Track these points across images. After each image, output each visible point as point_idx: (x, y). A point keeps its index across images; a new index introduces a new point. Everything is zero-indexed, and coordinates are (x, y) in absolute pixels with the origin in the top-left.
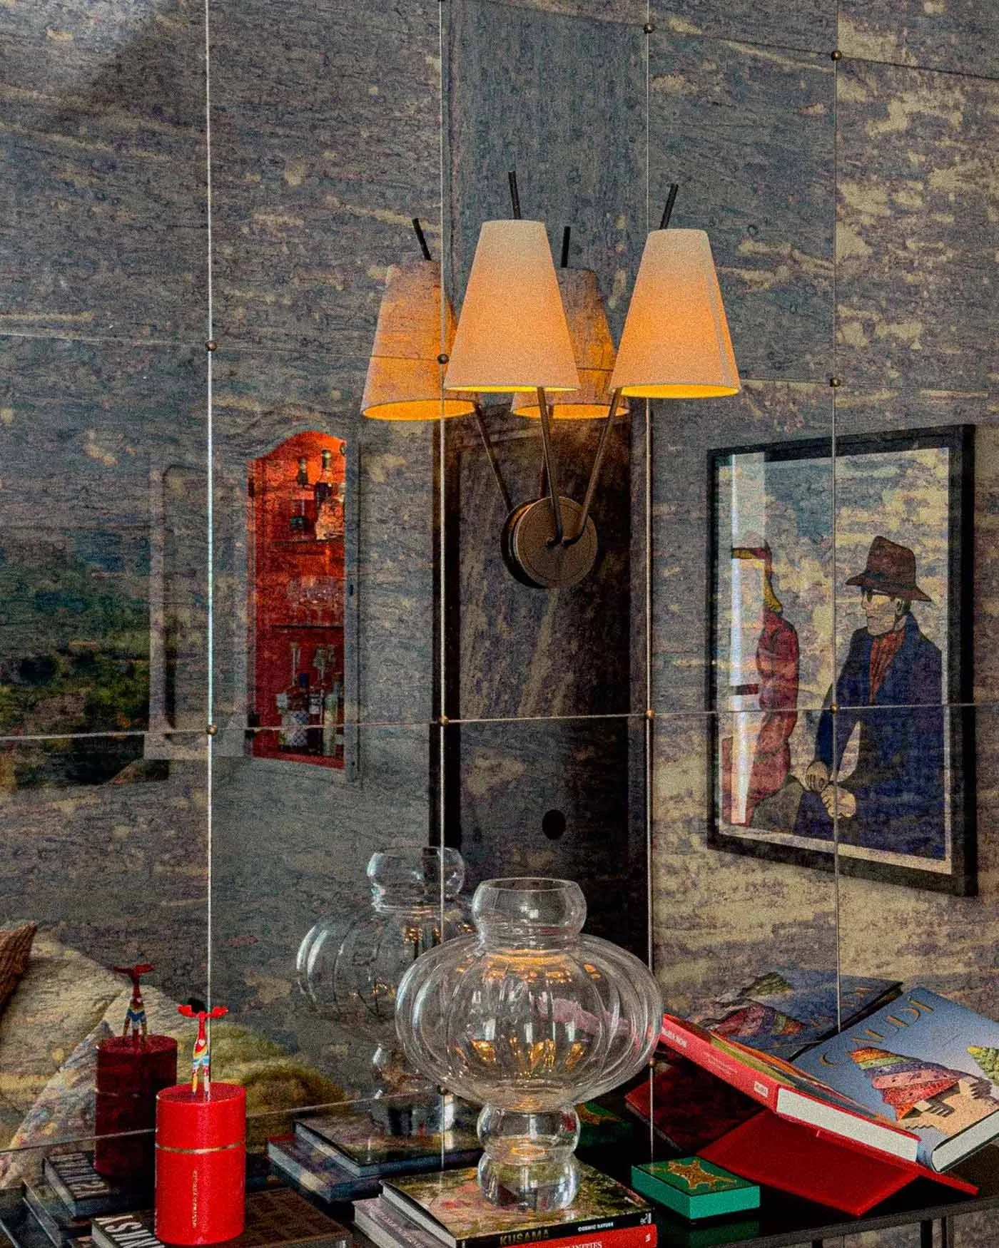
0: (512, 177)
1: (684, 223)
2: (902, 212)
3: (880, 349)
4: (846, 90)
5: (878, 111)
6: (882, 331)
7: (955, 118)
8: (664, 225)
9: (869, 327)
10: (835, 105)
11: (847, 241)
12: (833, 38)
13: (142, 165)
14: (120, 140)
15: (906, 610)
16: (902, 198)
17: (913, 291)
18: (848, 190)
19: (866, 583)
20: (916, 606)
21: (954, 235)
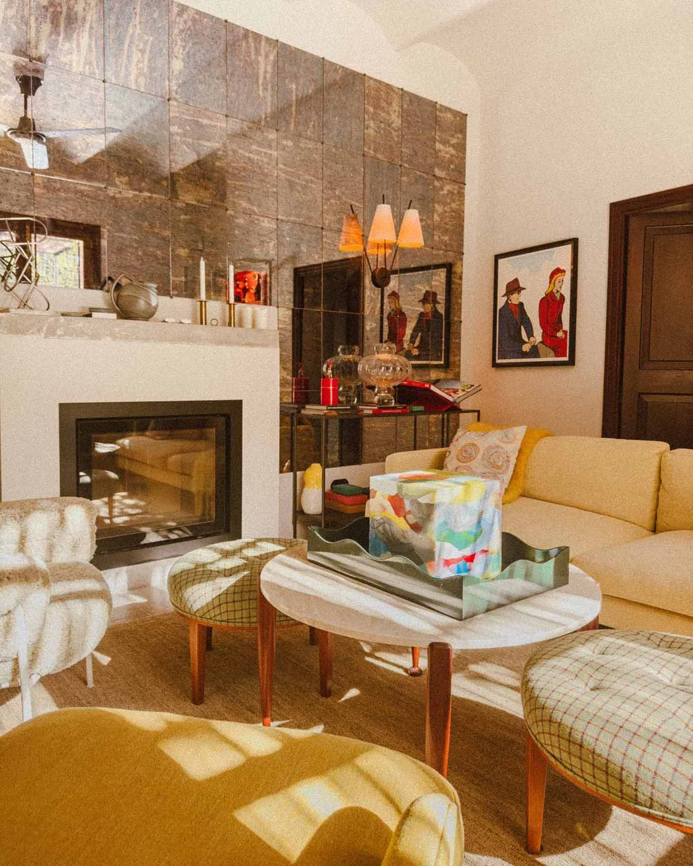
0: (383, 196)
1: (414, 208)
2: (445, 212)
3: (442, 242)
4: (436, 183)
5: (442, 189)
6: (442, 238)
7: (456, 192)
8: (409, 208)
9: (439, 237)
10: (434, 187)
11: (436, 217)
12: (433, 171)
13: (311, 188)
14: (307, 181)
15: (434, 306)
16: (445, 208)
17: (447, 230)
18: (436, 205)
19: (424, 301)
20: (437, 305)
21: (454, 218)
